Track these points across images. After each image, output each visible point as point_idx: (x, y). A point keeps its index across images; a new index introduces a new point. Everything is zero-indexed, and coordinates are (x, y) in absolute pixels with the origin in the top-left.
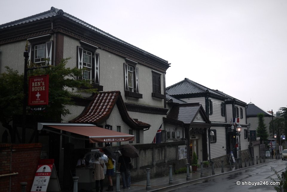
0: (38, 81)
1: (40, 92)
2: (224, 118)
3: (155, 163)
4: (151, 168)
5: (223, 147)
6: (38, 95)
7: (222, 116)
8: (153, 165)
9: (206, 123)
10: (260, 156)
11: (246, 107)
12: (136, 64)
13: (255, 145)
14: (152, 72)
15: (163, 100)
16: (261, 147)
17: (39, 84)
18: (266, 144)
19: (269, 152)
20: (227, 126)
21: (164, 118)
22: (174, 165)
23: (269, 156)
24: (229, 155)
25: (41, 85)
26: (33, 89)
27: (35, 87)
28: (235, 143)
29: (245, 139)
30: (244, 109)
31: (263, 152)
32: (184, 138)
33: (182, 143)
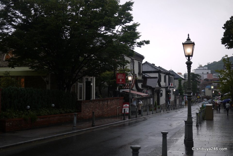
0: (120, 75)
1: (122, 79)
2: (165, 83)
3: (145, 105)
4: (144, 107)
5: (164, 99)
6: (121, 80)
7: (165, 82)
8: (144, 106)
9: (160, 87)
10: (179, 104)
11: (174, 76)
12: (134, 60)
13: (177, 98)
14: (138, 62)
15: (141, 75)
16: (180, 99)
17: (121, 76)
18: (182, 97)
19: (184, 102)
20: (166, 88)
21: (142, 84)
22: (149, 107)
23: (184, 104)
24: (167, 103)
25: (122, 77)
26: (118, 78)
27: (119, 77)
28: (169, 97)
29: (173, 94)
30: (173, 77)
31: (181, 102)
32: (152, 94)
33: (151, 97)
